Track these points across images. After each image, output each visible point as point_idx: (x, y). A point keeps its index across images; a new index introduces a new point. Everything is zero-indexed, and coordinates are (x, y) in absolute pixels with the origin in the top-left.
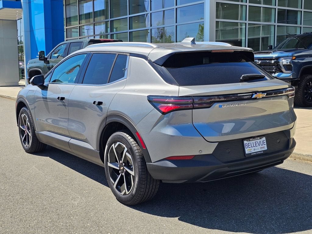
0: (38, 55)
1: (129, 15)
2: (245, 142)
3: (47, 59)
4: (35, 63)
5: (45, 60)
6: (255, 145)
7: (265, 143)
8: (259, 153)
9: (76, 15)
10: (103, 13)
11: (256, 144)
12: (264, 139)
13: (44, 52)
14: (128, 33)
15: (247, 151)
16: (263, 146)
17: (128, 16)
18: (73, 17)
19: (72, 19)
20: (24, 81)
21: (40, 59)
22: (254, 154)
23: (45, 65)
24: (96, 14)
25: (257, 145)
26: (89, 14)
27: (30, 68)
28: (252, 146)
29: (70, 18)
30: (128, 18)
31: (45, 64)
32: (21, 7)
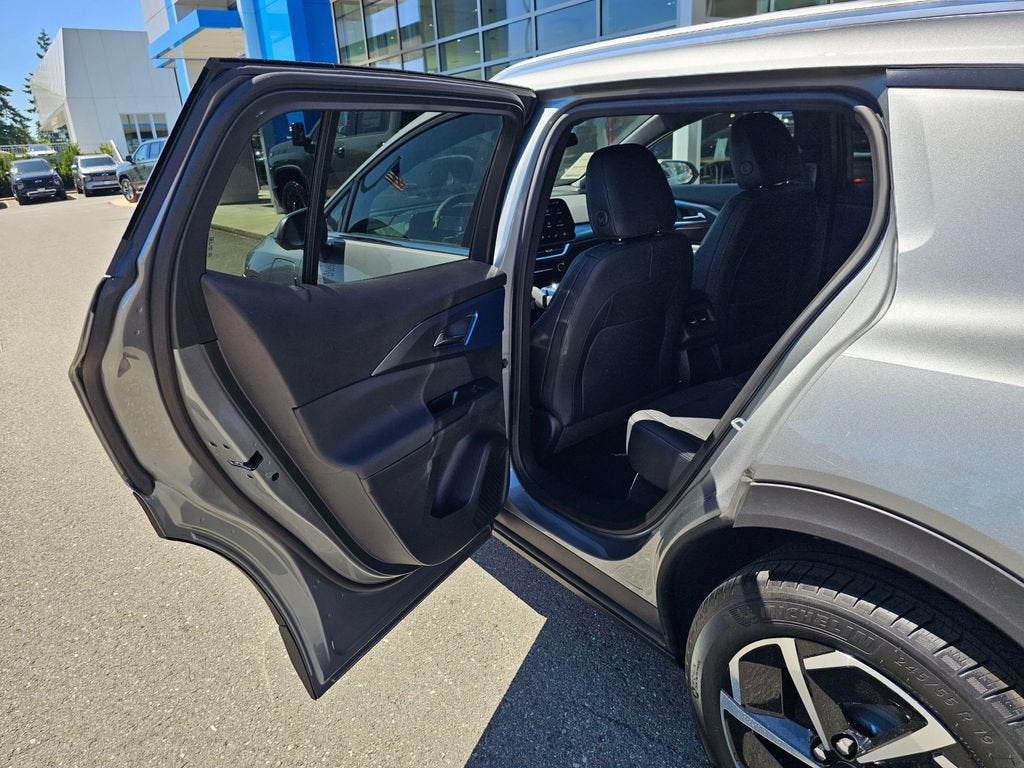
0: (289, 133)
1: (482, 25)
3: (309, 140)
4: (285, 152)
5: (306, 144)
9: (359, 40)
10: (417, 29)
13: (301, 124)
14: (483, 69)
17: (480, 29)
18: (353, 45)
19: (351, 52)
20: (268, 189)
21: (296, 142)
23: (307, 157)
24: (403, 33)
26: (385, 36)
27: (278, 163)
29: (347, 48)
30: (481, 35)
31: (308, 154)
32: (238, 24)
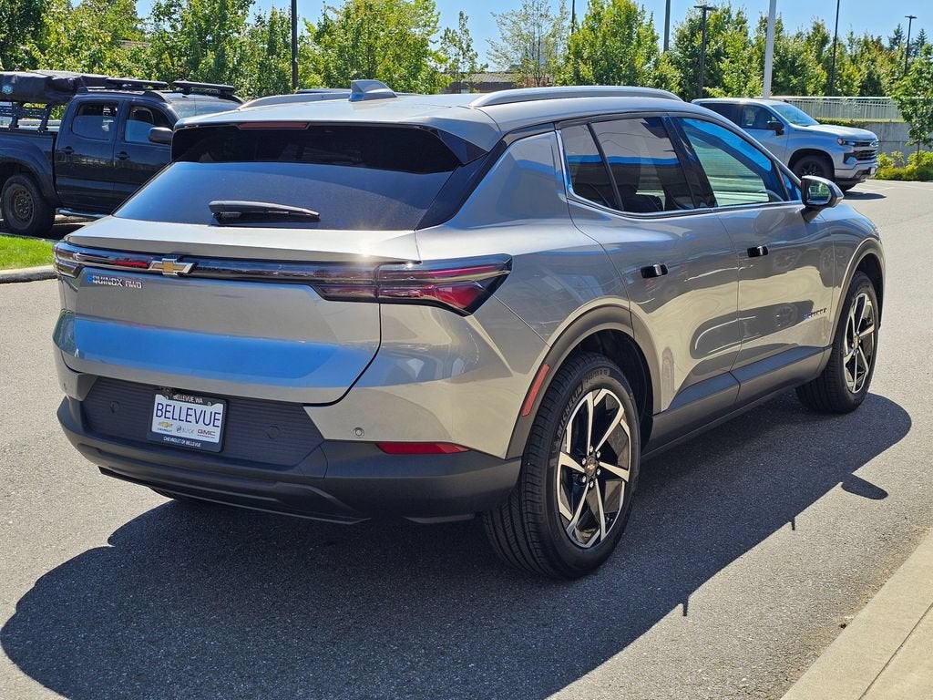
2: (159, 398)
6: (183, 417)
7: (219, 423)
8: (188, 443)
11: (187, 415)
12: (219, 407)
15: (158, 425)
16: (210, 428)
22: (173, 440)
25: (191, 418)
28: (176, 416)
